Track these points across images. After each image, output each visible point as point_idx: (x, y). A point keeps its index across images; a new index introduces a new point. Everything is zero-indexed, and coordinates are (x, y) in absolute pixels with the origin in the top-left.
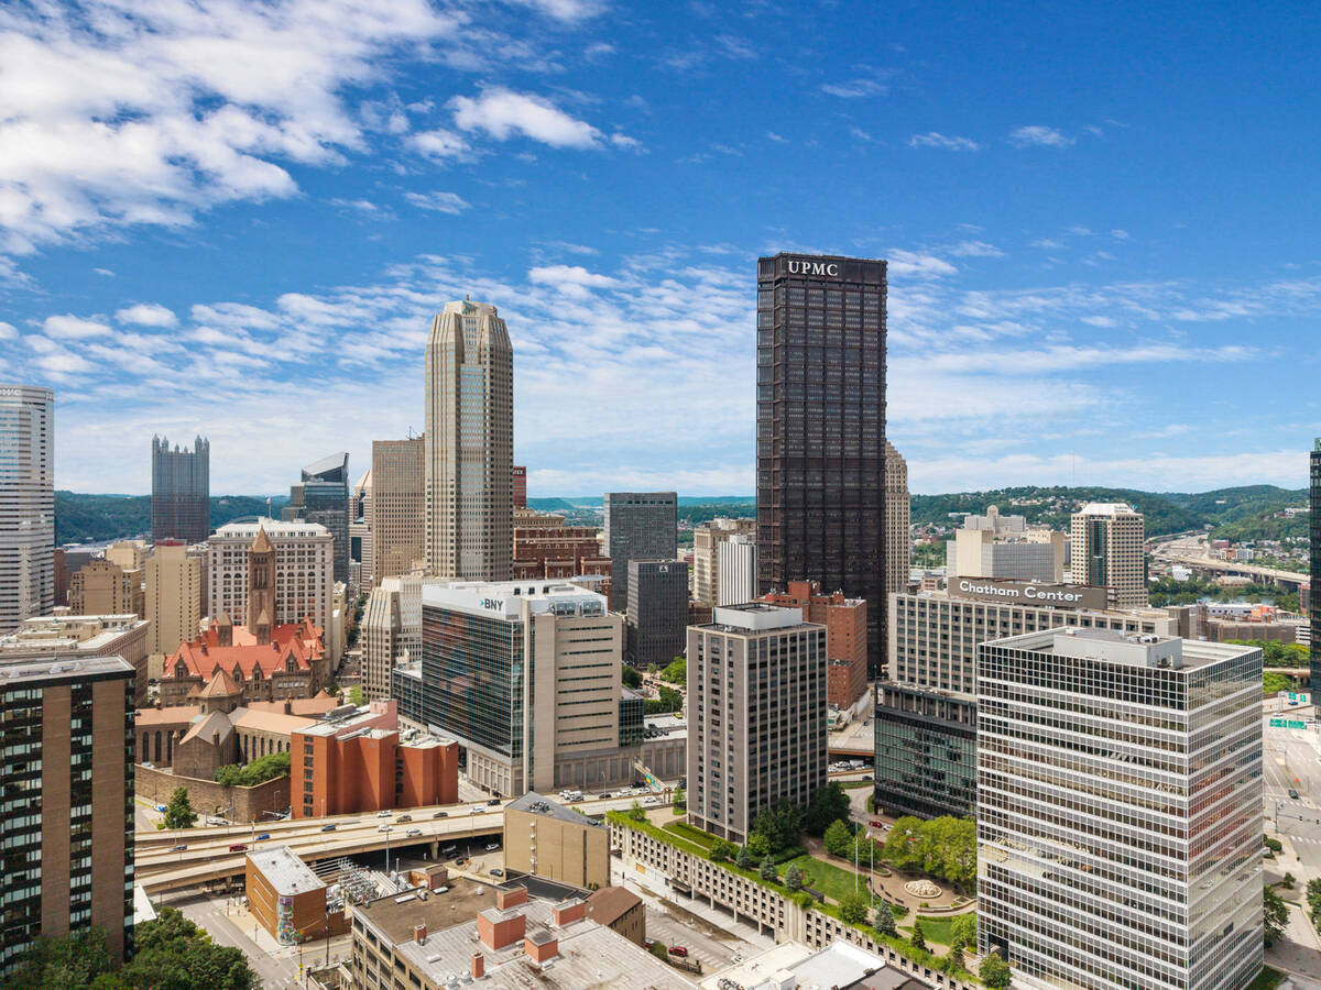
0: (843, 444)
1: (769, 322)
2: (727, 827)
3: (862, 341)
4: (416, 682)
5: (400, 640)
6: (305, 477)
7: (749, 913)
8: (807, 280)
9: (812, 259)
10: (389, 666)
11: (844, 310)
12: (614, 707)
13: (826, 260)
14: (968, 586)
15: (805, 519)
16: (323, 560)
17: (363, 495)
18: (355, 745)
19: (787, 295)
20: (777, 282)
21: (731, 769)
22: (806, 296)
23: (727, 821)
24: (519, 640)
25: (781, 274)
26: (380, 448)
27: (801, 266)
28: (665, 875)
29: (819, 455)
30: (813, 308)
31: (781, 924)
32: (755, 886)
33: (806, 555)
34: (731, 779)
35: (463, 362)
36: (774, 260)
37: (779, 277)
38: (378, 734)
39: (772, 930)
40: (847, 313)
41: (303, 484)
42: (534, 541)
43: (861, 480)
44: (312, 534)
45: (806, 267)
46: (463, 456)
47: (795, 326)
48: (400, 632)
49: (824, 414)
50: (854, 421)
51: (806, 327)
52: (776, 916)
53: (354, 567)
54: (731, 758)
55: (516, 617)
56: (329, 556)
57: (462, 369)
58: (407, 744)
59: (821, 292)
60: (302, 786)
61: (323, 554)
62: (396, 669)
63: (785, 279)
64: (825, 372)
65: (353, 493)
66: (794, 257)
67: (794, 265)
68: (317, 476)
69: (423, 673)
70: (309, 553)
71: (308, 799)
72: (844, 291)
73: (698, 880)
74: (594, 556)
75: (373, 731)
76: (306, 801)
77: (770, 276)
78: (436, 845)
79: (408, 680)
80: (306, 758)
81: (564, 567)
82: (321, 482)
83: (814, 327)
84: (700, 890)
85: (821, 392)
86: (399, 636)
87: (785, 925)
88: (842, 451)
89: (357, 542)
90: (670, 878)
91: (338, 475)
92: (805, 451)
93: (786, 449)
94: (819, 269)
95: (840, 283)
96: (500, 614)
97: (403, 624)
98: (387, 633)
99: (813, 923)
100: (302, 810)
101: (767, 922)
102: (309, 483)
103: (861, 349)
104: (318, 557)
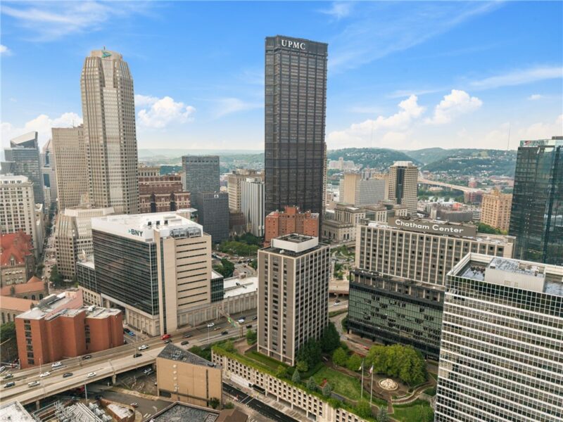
0: (306, 137)
1: (271, 71)
2: (282, 355)
3: (315, 84)
4: (91, 271)
5: (78, 243)
6: (12, 145)
7: (301, 406)
8: (291, 50)
9: (293, 40)
10: (73, 261)
11: (307, 68)
12: (208, 283)
13: (300, 41)
14: (400, 222)
15: (289, 173)
16: (27, 196)
17: (48, 152)
18: (58, 320)
19: (281, 58)
20: (276, 50)
21: (284, 326)
22: (290, 59)
23: (282, 352)
24: (154, 253)
25: (278, 46)
26: (55, 131)
27: (288, 43)
28: (249, 382)
29: (295, 142)
30: (294, 66)
31: (320, 413)
32: (305, 393)
33: (289, 191)
34: (284, 331)
35: (104, 86)
36: (274, 39)
37: (276, 48)
38: (73, 313)
39: (315, 416)
40: (310, 70)
41: (11, 149)
42: (148, 183)
43: (313, 155)
44: (19, 182)
45: (290, 43)
46: (108, 140)
47: (284, 75)
48: (78, 238)
49: (298, 121)
50: (311, 125)
51: (290, 76)
52: (318, 409)
53: (46, 190)
54: (284, 321)
55: (151, 240)
56: (31, 193)
57: (104, 91)
58: (91, 316)
59: (297, 58)
60: (26, 348)
61: (27, 192)
62: (78, 262)
63: (280, 49)
64: (298, 99)
65: (41, 151)
66: (285, 38)
67: (284, 42)
68: (19, 145)
69: (95, 266)
70: (18, 192)
71: (31, 355)
72: (308, 57)
73: (269, 386)
74: (180, 190)
75: (69, 311)
76: (28, 356)
77: (271, 47)
78: (115, 377)
79: (86, 269)
80: (26, 332)
81: (165, 197)
82: (22, 148)
83: (294, 76)
84: (270, 392)
85: (296, 110)
86: (78, 240)
87: (323, 413)
88: (306, 141)
89: (46, 177)
90: (252, 384)
91: (32, 143)
92: (289, 140)
93: (280, 139)
94: (296, 45)
95: (306, 53)
96: (142, 239)
97: (80, 234)
98: (71, 239)
99: (340, 415)
100: (27, 362)
101: (312, 411)
102: (15, 148)
103: (315, 88)
104: (24, 194)
